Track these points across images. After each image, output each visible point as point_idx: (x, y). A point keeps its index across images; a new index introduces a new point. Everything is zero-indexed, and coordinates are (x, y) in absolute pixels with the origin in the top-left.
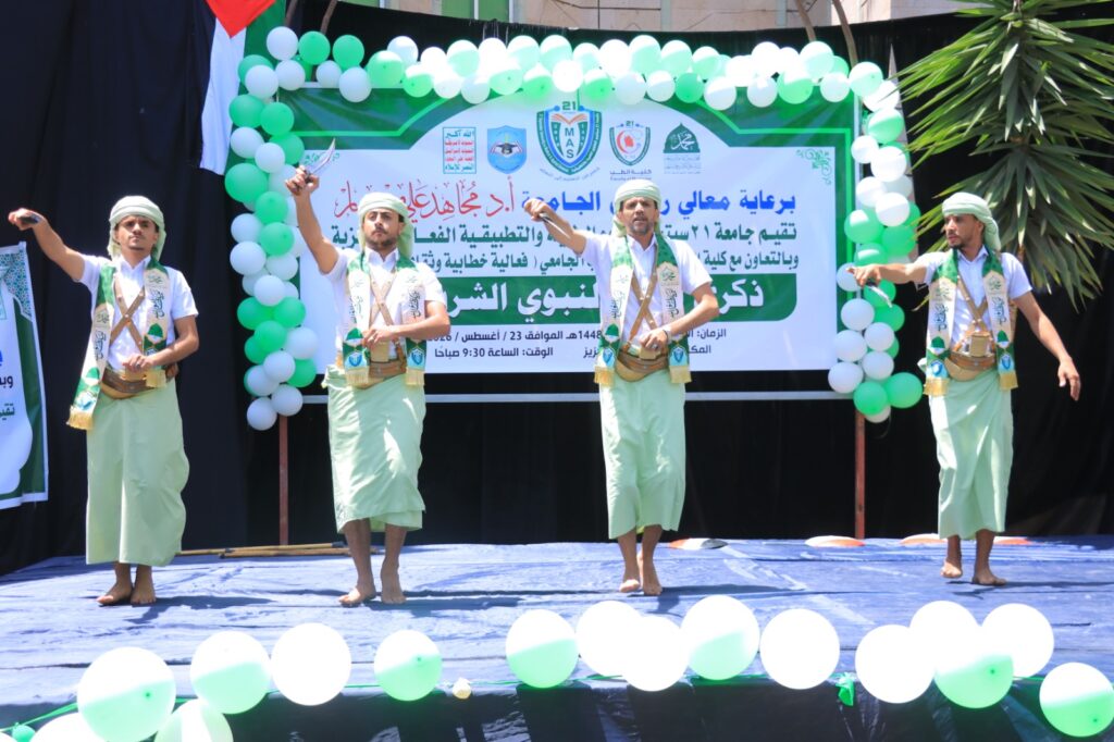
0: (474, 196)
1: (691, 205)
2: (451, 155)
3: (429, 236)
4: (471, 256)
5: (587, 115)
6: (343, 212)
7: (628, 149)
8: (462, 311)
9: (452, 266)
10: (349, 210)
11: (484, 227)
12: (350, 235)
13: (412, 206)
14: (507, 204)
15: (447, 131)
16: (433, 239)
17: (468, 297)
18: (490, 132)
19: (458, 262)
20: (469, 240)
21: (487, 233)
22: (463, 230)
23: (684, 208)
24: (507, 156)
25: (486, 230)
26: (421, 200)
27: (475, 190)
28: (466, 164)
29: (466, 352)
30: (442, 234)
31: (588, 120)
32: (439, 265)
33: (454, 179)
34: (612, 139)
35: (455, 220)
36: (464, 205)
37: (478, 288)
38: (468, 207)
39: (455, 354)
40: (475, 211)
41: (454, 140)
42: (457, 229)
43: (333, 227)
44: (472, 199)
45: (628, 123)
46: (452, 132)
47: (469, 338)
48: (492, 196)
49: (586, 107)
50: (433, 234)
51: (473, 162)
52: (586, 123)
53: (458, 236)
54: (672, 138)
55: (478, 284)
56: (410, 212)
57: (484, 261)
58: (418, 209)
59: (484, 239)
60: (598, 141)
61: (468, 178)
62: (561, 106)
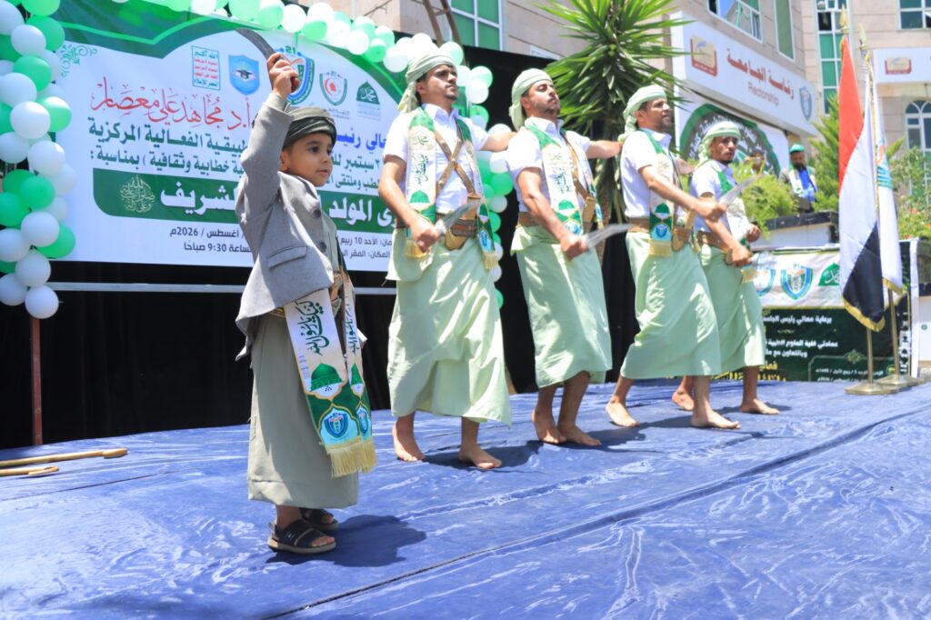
0: (218, 110)
1: (374, 143)
2: (199, 71)
3: (180, 139)
4: (216, 162)
5: (304, 60)
6: (100, 106)
7: (332, 92)
8: (208, 210)
9: (200, 168)
10: (105, 104)
11: (225, 138)
12: (106, 128)
13: (165, 110)
14: (245, 121)
15: (195, 50)
16: (183, 142)
17: (213, 198)
18: (231, 58)
19: (206, 165)
20: (214, 147)
21: (228, 144)
22: (207, 139)
23: (370, 145)
24: (246, 80)
25: (227, 141)
26: (173, 107)
27: (218, 105)
28: (213, 81)
29: (210, 246)
30: (191, 138)
31: (304, 64)
32: (189, 166)
33: (202, 92)
34: (321, 83)
35: (201, 129)
36: (209, 117)
37: (222, 189)
38: (213, 119)
39: (201, 248)
40: (218, 123)
41: (201, 58)
42: (204, 137)
43: (89, 119)
44: (216, 113)
45: (333, 73)
46: (200, 51)
47: (213, 234)
48: (233, 112)
49: (303, 53)
50: (184, 138)
51: (218, 80)
52: (303, 66)
53: (205, 144)
54: (362, 90)
55: (222, 187)
56: (164, 115)
57: (227, 167)
58: (170, 114)
59: (226, 149)
60: (312, 83)
61: (214, 94)
62: (285, 49)
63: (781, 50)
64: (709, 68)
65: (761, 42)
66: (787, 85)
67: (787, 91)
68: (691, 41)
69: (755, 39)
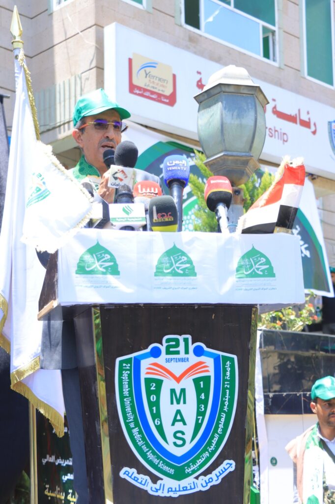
63: (309, 74)
64: (160, 95)
65: (276, 64)
66: (304, 117)
67: (306, 124)
68: (130, 60)
69: (266, 60)
